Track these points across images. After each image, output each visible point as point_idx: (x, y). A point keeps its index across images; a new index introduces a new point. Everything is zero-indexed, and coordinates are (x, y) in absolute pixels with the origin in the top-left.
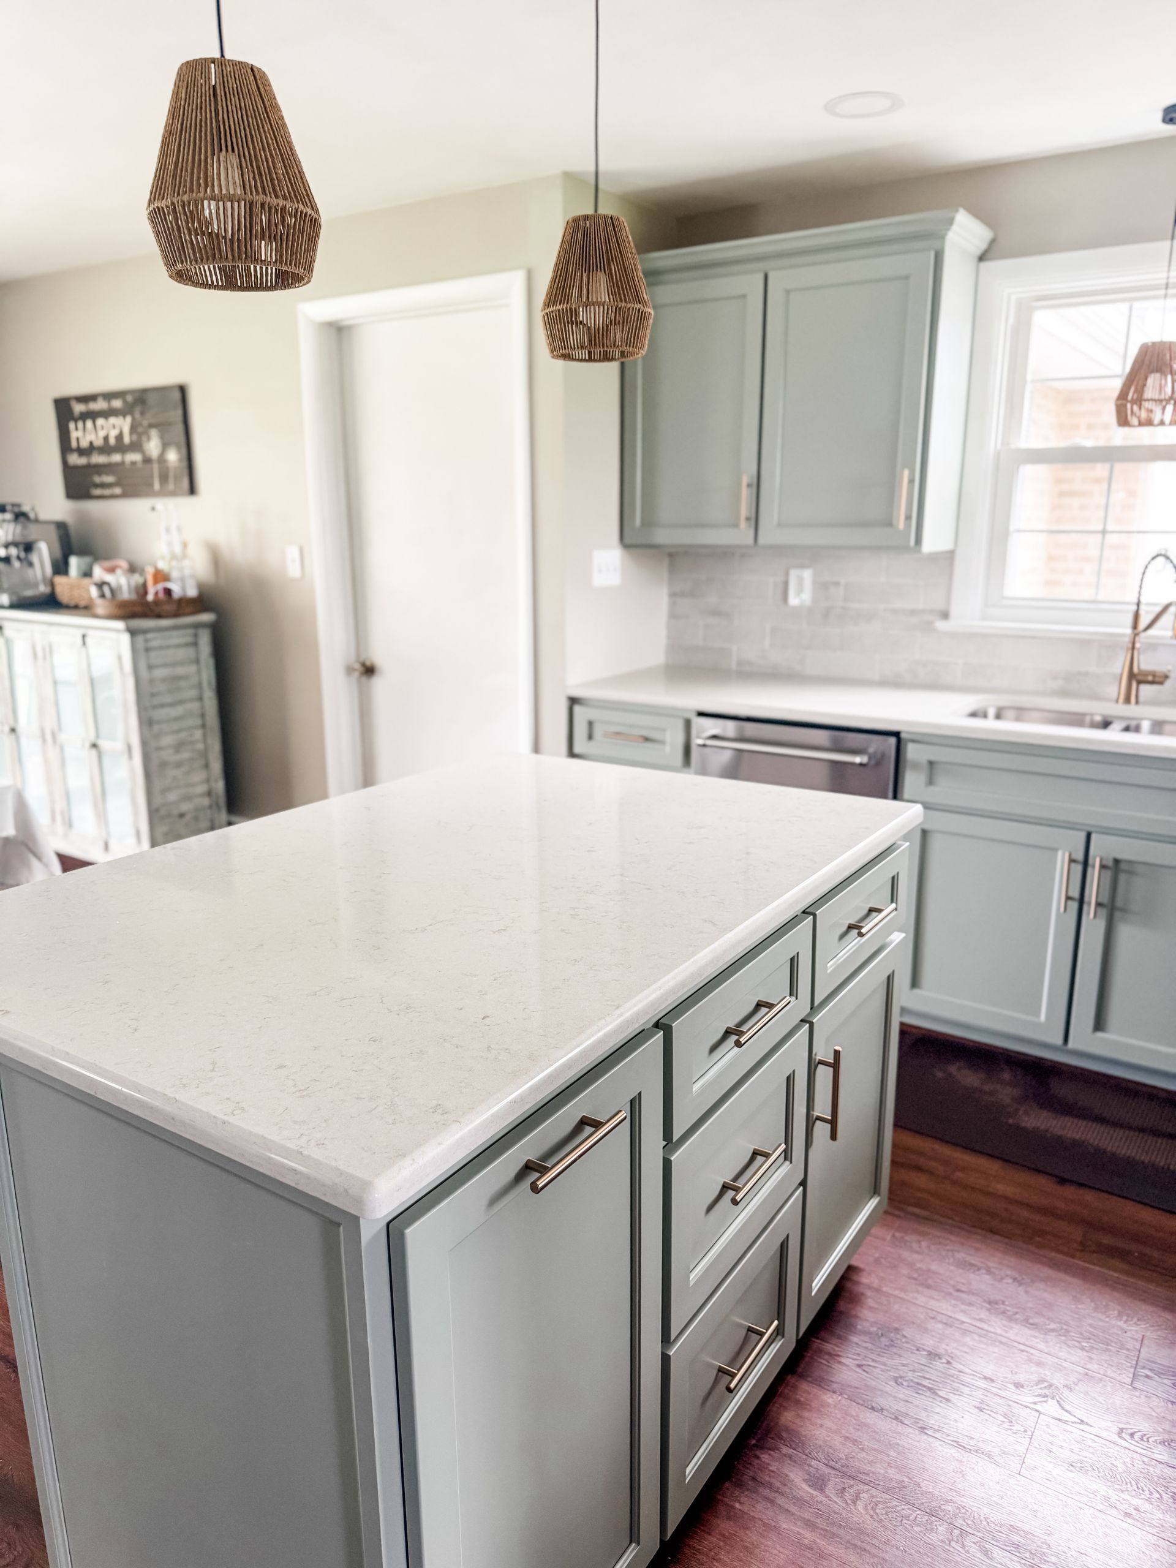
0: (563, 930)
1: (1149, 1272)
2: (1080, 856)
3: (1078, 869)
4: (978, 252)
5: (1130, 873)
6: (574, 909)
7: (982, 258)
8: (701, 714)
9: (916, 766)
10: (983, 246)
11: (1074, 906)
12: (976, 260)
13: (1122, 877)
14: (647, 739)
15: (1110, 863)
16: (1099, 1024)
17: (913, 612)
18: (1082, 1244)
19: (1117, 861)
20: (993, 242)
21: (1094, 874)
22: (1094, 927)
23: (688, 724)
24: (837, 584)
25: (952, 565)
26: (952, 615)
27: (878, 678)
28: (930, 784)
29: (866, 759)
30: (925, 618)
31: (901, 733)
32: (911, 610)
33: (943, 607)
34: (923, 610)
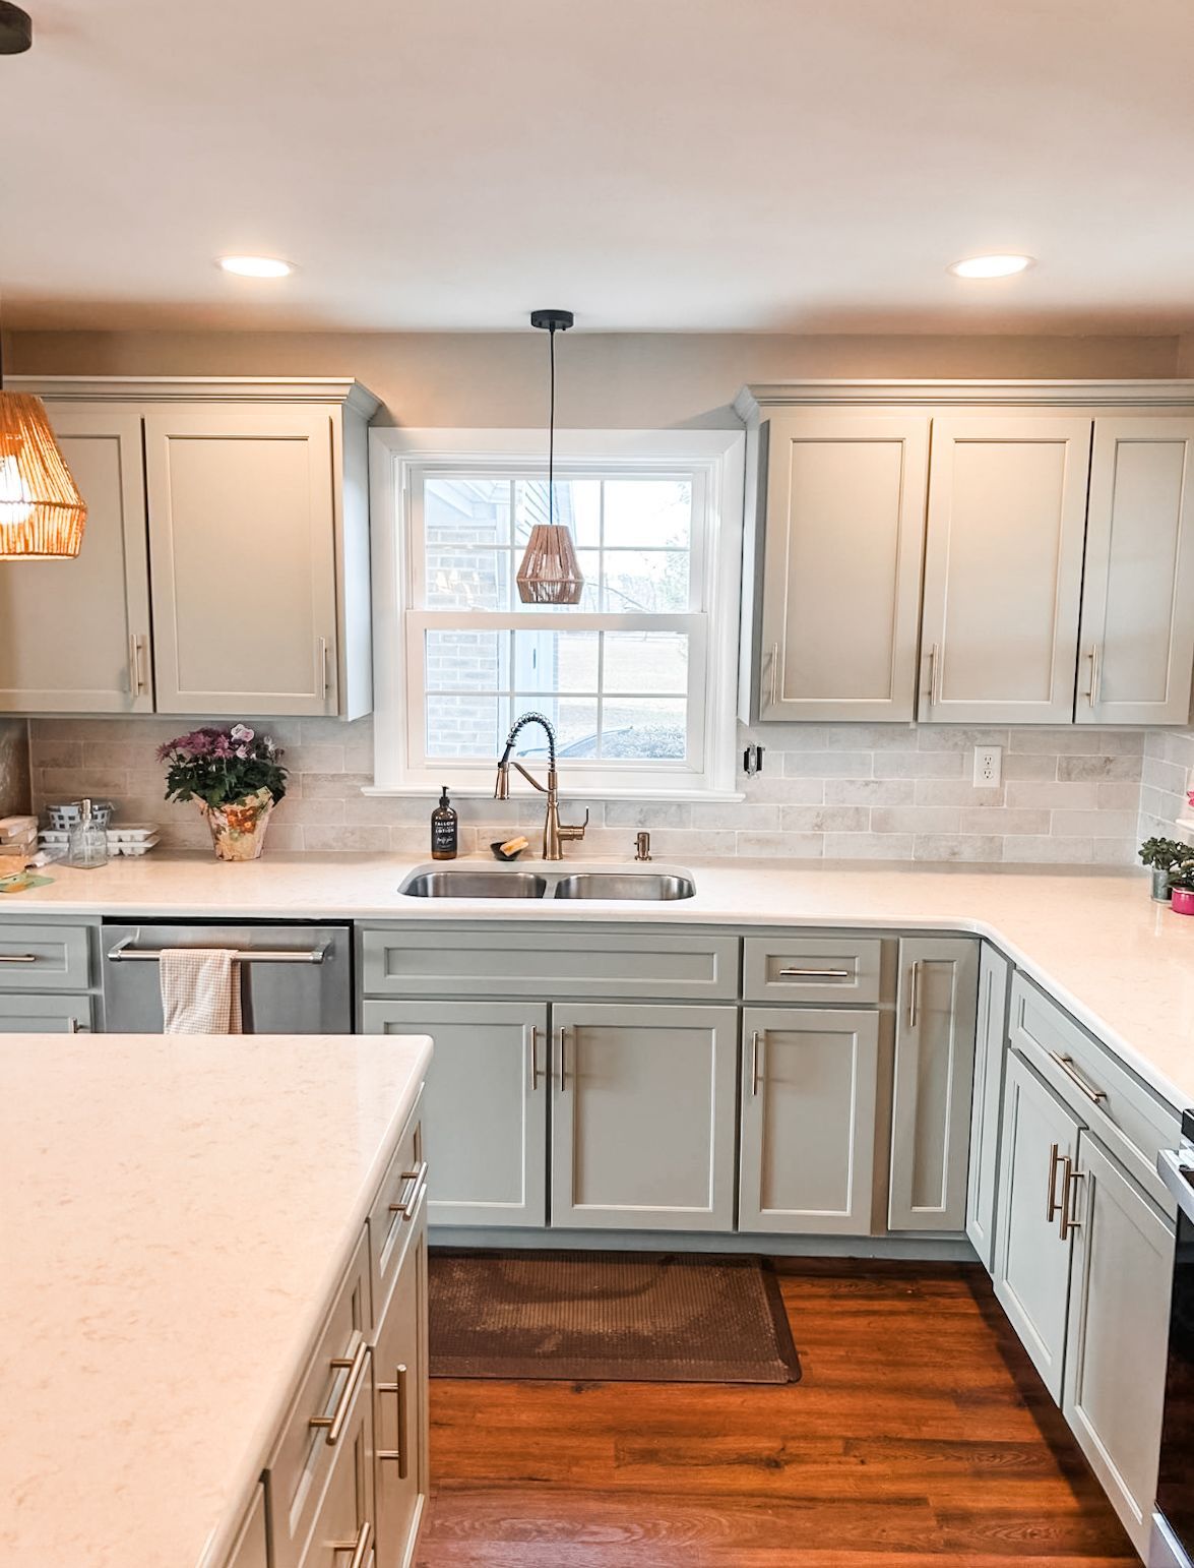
0: (84, 1369)
1: (681, 1468)
2: (543, 1029)
3: (542, 1042)
4: (366, 418)
5: (590, 1038)
6: (84, 1320)
7: (371, 424)
8: (107, 920)
9: (373, 955)
10: (370, 412)
11: (542, 1080)
12: (364, 425)
13: (584, 1044)
14: (37, 958)
15: (570, 1032)
16: (577, 1197)
17: (336, 777)
18: (617, 1458)
19: (576, 1028)
20: (380, 407)
21: (557, 1046)
22: (563, 1101)
23: (91, 933)
25: (371, 728)
26: (376, 779)
27: (303, 849)
28: (389, 973)
29: (321, 954)
30: (349, 783)
31: (353, 920)
32: (333, 776)
33: (368, 773)
34: (347, 775)
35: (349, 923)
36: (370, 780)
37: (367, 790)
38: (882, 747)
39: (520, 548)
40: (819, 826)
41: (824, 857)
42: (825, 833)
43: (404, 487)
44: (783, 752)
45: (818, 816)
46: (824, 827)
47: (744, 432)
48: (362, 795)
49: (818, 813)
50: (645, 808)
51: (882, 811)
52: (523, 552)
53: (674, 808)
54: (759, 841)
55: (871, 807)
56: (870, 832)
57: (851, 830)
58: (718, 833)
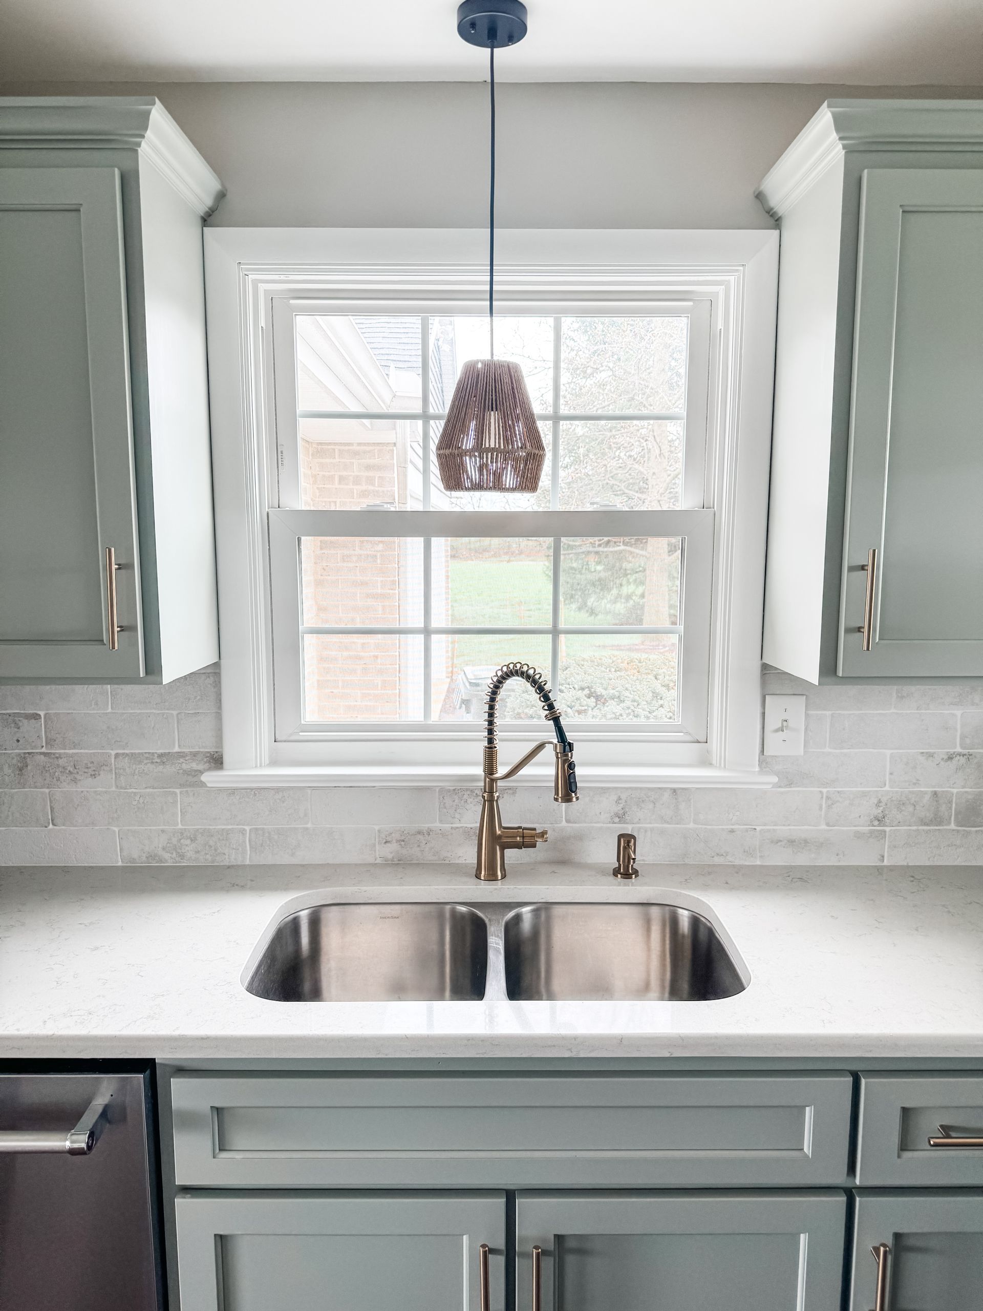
2: (500, 1242)
3: (498, 1263)
4: (202, 209)
5: (581, 1252)
7: (207, 220)
9: (191, 1121)
10: (209, 202)
12: (199, 222)
13: (571, 1260)
15: (551, 1246)
17: (165, 758)
19: (559, 1238)
20: (221, 196)
21: (525, 1269)
24: (36, 717)
25: (218, 684)
26: (227, 759)
27: (120, 864)
28: (221, 1150)
29: (85, 1138)
30: (184, 766)
31: (155, 1059)
32: (161, 756)
33: (213, 750)
34: (181, 755)
35: (146, 1066)
36: (217, 761)
37: (211, 778)
38: (973, 704)
39: (437, 417)
40: (880, 820)
41: (886, 863)
42: (888, 829)
43: (262, 323)
44: (828, 713)
45: (878, 805)
46: (887, 820)
47: (778, 231)
48: (203, 784)
49: (880, 801)
50: (624, 796)
51: (970, 797)
52: (441, 424)
53: (666, 796)
54: (791, 842)
55: (955, 791)
56: (953, 826)
57: (928, 825)
58: (732, 831)
